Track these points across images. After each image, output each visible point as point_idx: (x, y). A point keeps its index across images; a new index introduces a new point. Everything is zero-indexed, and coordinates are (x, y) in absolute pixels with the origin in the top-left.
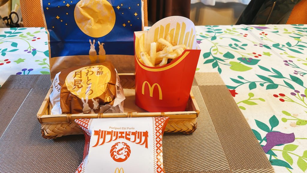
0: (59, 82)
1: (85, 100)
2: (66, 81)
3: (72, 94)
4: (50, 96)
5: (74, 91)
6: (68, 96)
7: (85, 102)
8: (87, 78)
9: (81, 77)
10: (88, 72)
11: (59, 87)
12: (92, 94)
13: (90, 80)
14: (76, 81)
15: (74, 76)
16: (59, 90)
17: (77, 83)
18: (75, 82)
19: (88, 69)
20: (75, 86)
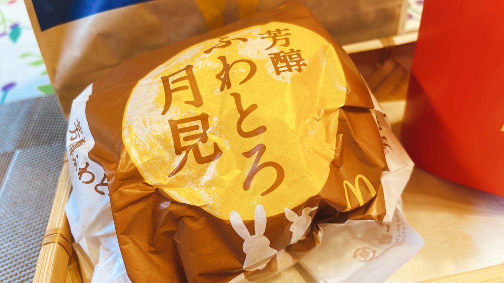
0: (90, 143)
1: (250, 226)
2: (127, 141)
3: (174, 202)
4: (70, 211)
5: (182, 182)
6: (156, 212)
7: (252, 232)
8: (232, 99)
9: (198, 102)
10: (227, 68)
11: (98, 170)
12: (282, 186)
13: (254, 107)
14: (180, 126)
15: (164, 100)
16: (100, 188)
17: (186, 139)
18: (176, 132)
19: (217, 52)
20: (178, 152)
